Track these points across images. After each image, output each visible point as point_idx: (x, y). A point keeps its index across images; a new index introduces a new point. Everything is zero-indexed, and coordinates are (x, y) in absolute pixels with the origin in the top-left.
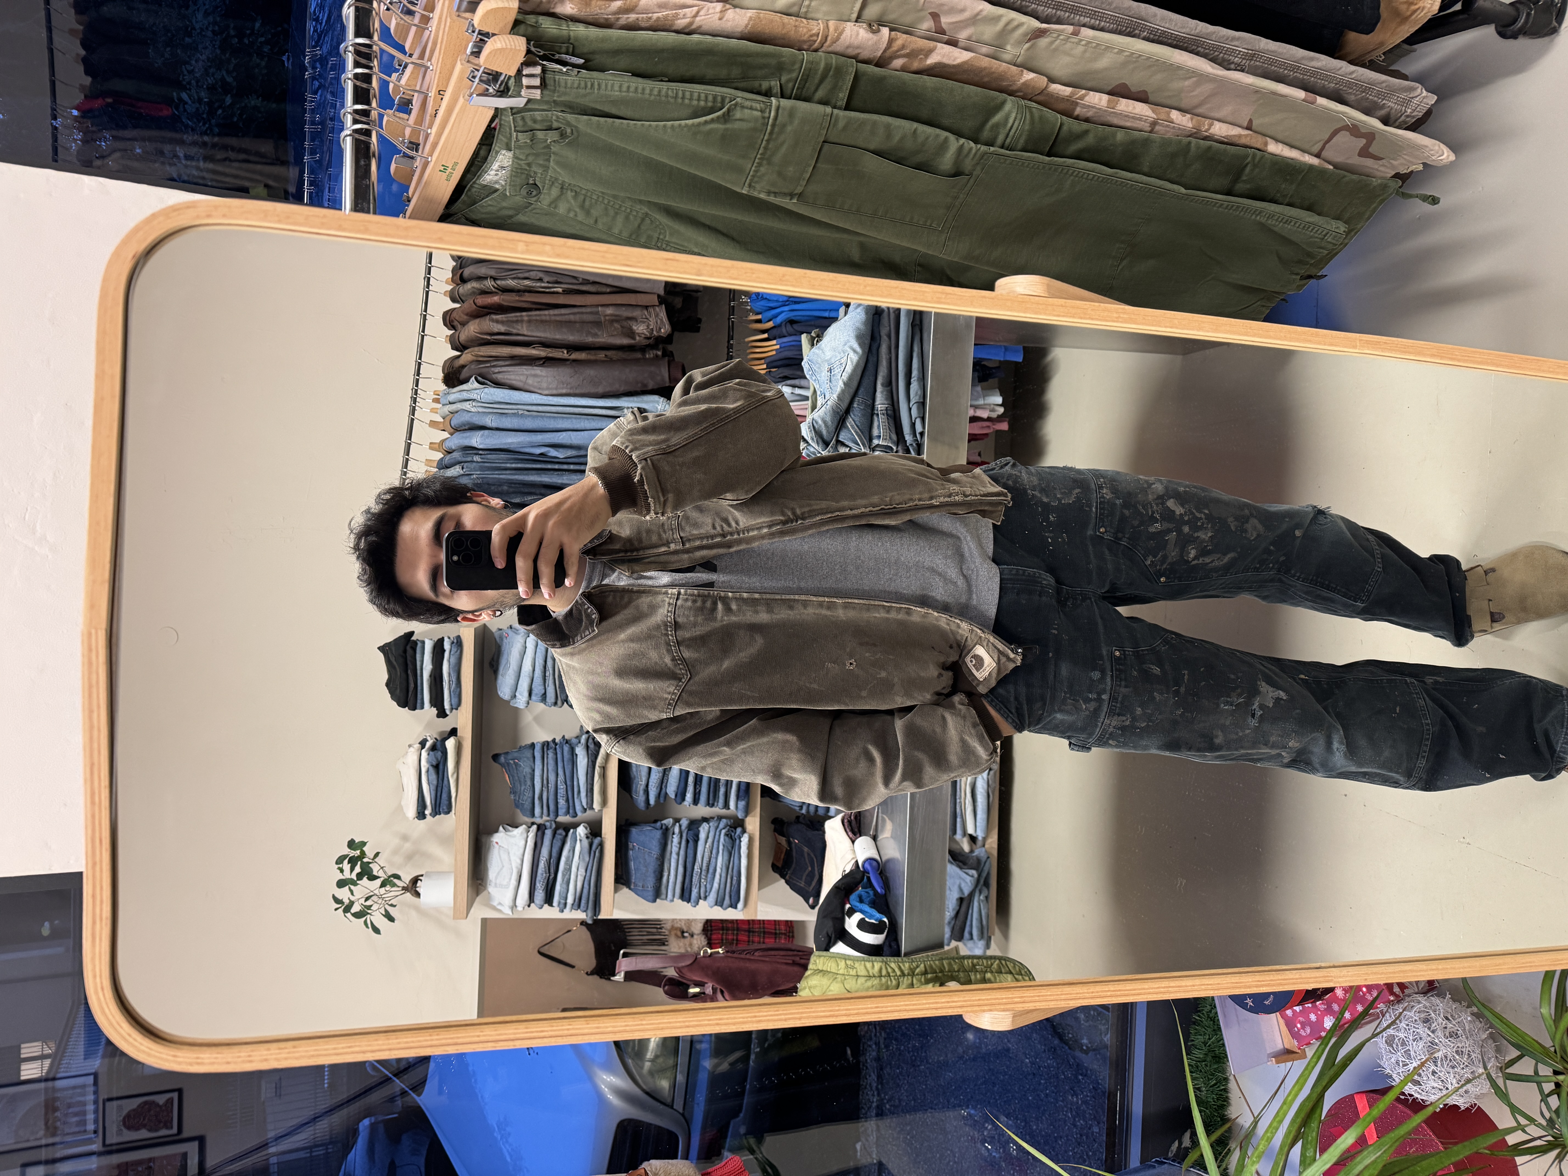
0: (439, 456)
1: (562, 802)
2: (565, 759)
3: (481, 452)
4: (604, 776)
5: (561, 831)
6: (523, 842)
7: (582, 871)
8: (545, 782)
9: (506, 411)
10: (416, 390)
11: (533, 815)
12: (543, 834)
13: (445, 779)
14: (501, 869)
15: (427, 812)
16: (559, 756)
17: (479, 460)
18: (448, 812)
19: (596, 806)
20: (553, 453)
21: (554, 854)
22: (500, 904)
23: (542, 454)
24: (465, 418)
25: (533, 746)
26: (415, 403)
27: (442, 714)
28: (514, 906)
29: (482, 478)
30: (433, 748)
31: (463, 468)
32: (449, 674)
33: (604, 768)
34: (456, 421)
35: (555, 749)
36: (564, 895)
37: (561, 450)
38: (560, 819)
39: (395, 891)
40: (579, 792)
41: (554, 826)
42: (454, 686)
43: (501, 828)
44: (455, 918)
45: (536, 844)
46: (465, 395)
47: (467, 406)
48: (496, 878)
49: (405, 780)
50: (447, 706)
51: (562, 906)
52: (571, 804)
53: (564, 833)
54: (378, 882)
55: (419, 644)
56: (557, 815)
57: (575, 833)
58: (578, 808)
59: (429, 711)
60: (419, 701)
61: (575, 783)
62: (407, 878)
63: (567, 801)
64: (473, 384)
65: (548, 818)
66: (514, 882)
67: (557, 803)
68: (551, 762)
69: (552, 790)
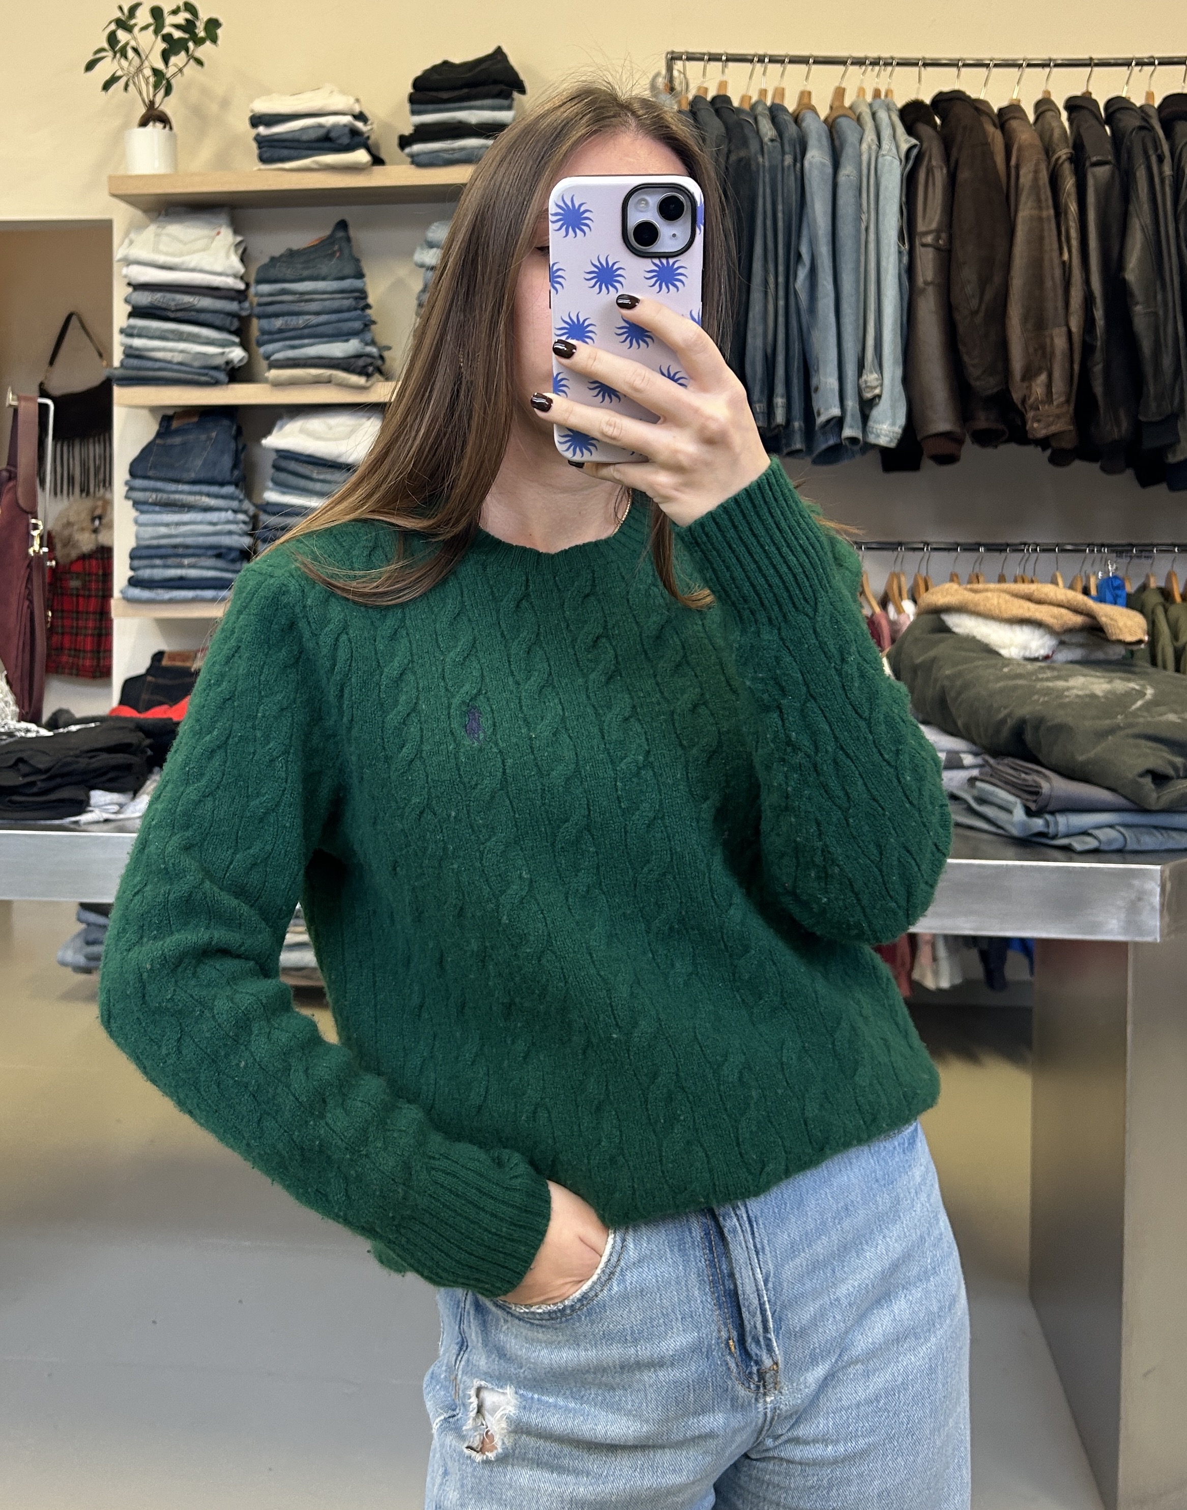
0: (791, 105)
1: (278, 323)
2: (341, 325)
3: (798, 165)
4: (317, 382)
5: (236, 324)
6: (219, 269)
7: (178, 358)
8: (307, 297)
9: (864, 195)
10: (891, 64)
11: (259, 282)
12: (232, 299)
13: (310, 152)
14: (181, 241)
15: (262, 130)
16: (346, 315)
17: (786, 163)
18: (263, 159)
19: (273, 373)
20: (802, 273)
21: (202, 317)
22: (131, 242)
23: (799, 256)
24: (851, 136)
25: (360, 275)
26: (871, 64)
27: (404, 142)
28: (128, 262)
29: (758, 171)
30: (354, 133)
31: (772, 140)
32: (462, 149)
33: (329, 381)
34: (847, 126)
35: (355, 309)
36: (144, 333)
37: (807, 283)
38: (255, 322)
39: (148, 91)
40: (293, 347)
41: (244, 313)
42: (446, 156)
43: (239, 239)
44: (111, 178)
45: (217, 289)
46: (886, 133)
47: (870, 136)
48: (168, 235)
49: (307, 95)
50: (417, 148)
51: (129, 331)
52: (276, 336)
53: (233, 328)
54: (160, 65)
55: (505, 102)
56: (259, 317)
57: (233, 344)
58: (270, 347)
59: (408, 123)
60: (422, 107)
61: (306, 341)
62: (168, 106)
63: (280, 331)
64: (906, 142)
65: (255, 304)
66: (161, 259)
67: (276, 315)
68: (336, 304)
69: (295, 308)
